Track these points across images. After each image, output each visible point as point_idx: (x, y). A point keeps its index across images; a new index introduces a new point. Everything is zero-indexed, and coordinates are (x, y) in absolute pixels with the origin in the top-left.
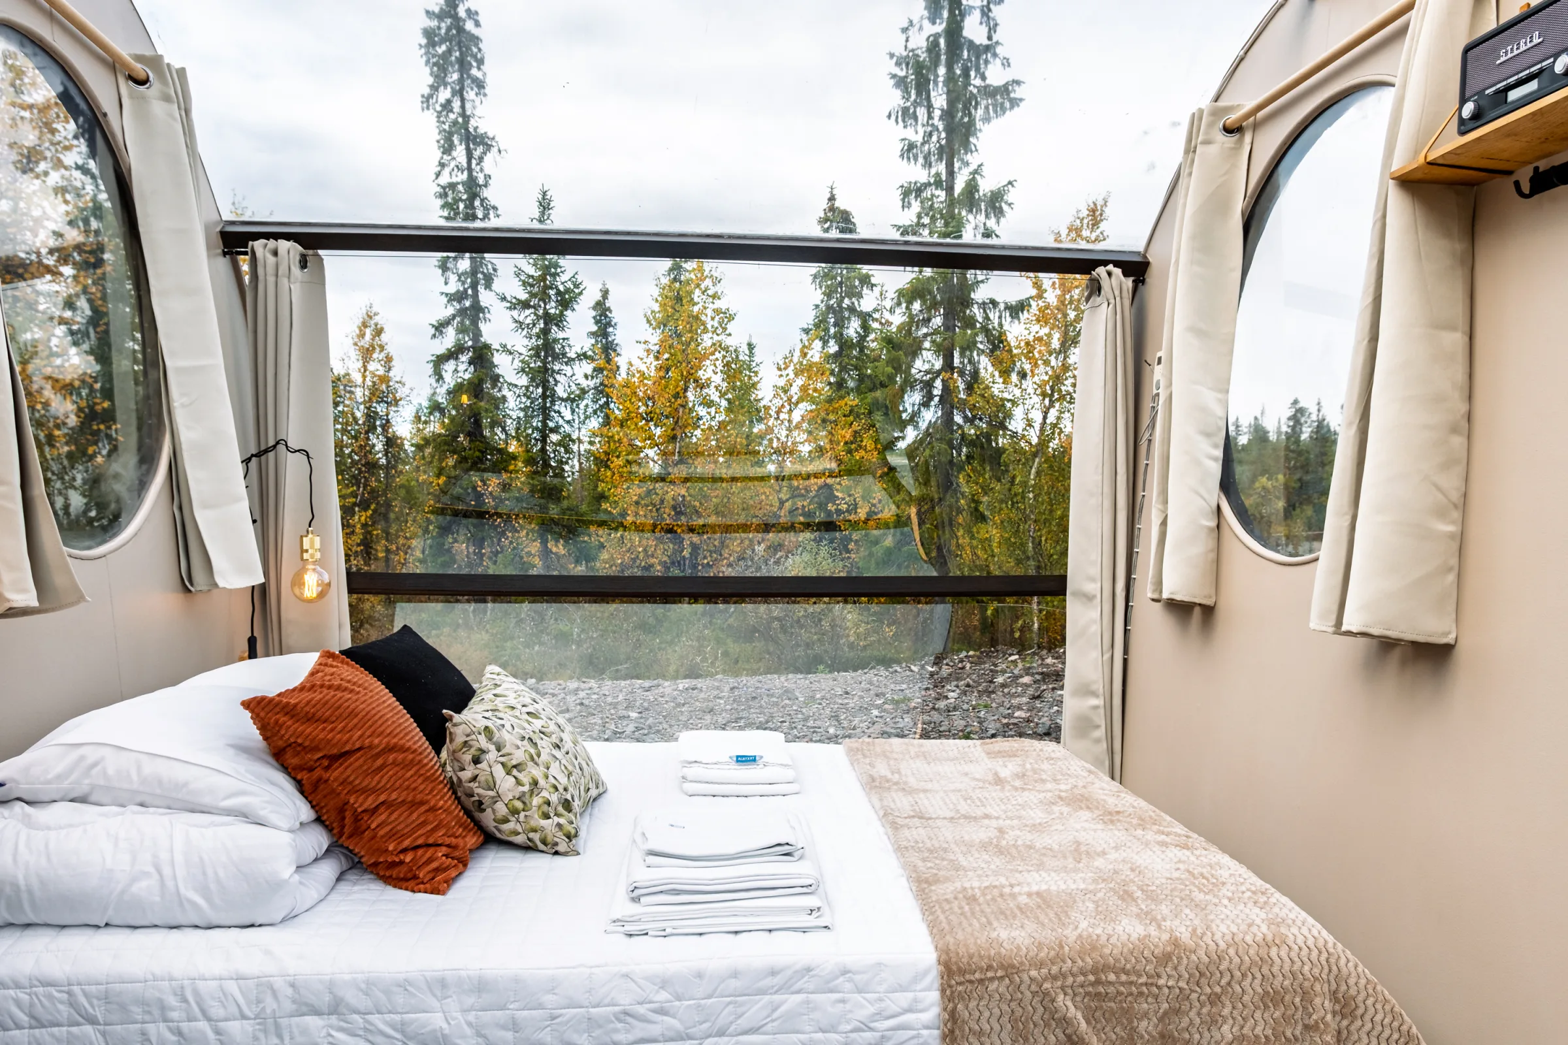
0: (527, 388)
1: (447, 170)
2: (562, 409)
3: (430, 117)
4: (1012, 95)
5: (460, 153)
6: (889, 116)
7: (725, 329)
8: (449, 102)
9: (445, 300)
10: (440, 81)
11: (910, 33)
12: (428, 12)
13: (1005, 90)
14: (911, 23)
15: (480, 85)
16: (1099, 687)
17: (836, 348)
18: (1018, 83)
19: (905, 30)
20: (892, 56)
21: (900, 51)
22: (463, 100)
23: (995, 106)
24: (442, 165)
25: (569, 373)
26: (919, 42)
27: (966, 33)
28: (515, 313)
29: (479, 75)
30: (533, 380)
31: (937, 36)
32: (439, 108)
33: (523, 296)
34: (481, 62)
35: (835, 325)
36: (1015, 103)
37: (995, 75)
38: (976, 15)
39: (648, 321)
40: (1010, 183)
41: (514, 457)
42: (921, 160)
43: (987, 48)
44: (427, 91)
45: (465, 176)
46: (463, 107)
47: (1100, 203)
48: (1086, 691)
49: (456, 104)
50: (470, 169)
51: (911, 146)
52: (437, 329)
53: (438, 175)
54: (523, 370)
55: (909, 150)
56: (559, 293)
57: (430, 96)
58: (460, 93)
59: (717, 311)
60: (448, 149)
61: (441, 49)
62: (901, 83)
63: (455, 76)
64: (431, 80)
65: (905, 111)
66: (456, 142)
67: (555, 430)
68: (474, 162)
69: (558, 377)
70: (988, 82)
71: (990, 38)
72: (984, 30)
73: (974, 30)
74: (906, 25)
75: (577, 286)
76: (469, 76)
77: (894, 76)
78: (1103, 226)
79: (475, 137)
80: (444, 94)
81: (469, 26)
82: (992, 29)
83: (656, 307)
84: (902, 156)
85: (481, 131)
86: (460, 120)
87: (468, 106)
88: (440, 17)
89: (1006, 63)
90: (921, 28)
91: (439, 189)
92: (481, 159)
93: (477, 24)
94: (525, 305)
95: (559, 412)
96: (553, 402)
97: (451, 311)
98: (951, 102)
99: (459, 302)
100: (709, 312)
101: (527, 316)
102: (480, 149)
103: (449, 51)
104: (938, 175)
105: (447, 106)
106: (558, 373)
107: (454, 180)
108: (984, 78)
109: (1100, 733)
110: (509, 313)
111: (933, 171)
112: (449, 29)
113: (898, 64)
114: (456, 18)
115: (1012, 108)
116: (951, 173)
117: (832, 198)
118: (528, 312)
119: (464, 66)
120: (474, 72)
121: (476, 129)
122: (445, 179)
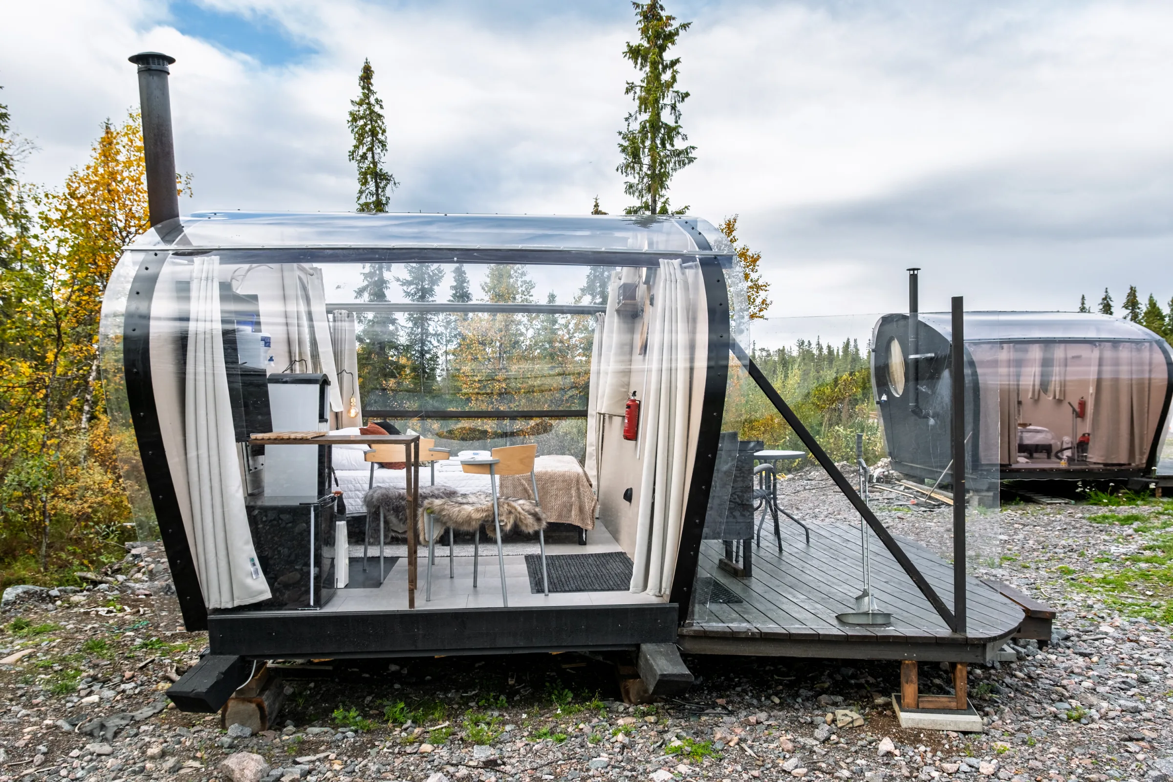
0: (412, 328)
1: (364, 195)
2: (432, 340)
3: (354, 164)
4: (690, 155)
5: (372, 186)
6: (617, 170)
7: (529, 292)
8: (365, 154)
9: (363, 277)
10: (360, 141)
11: (630, 121)
12: (352, 101)
13: (686, 151)
14: (630, 115)
15: (383, 144)
16: (594, 443)
17: (601, 300)
18: (693, 148)
19: (627, 119)
20: (620, 133)
21: (624, 130)
22: (373, 154)
23: (679, 162)
24: (361, 192)
25: (436, 320)
26: (635, 126)
27: (663, 119)
28: (405, 288)
29: (383, 138)
30: (415, 324)
31: (645, 122)
32: (359, 158)
33: (409, 278)
34: (384, 131)
35: (600, 286)
36: (691, 160)
37: (679, 144)
38: (669, 109)
39: (483, 288)
40: (686, 207)
41: (404, 367)
42: (637, 194)
43: (675, 129)
44: (352, 149)
45: (375, 198)
46: (373, 157)
47: (732, 220)
48: (592, 445)
49: (369, 155)
50: (378, 195)
51: (631, 186)
52: (358, 293)
53: (359, 198)
54: (410, 319)
55: (630, 188)
56: (430, 276)
57: (354, 151)
58: (371, 149)
59: (525, 282)
60: (365, 182)
61: (361, 123)
62: (624, 150)
63: (369, 139)
64: (355, 142)
65: (627, 166)
66: (369, 179)
67: (428, 352)
68: (380, 190)
69: (430, 322)
70: (676, 147)
71: (676, 122)
72: (673, 117)
73: (667, 117)
74: (627, 116)
75: (440, 272)
76: (377, 139)
77: (621, 145)
78: (734, 234)
79: (380, 175)
80: (362, 150)
81: (377, 109)
82: (678, 118)
83: (488, 280)
84: (626, 192)
85: (384, 171)
86: (372, 166)
87: (376, 157)
88: (360, 104)
89: (685, 138)
90: (636, 118)
91: (359, 207)
92: (384, 188)
93: (381, 107)
94: (409, 283)
95: (430, 342)
96: (427, 337)
97: (366, 283)
98: (653, 160)
99: (371, 278)
100: (519, 283)
101: (412, 289)
102: (384, 182)
103: (366, 125)
104: (646, 203)
105: (364, 157)
106: (430, 320)
107: (368, 201)
108: (673, 146)
109: (595, 457)
110: (401, 288)
111: (644, 200)
112: (365, 110)
113: (624, 138)
114: (369, 104)
115: (689, 163)
116: (654, 201)
117: (597, 205)
118: (412, 287)
119: (374, 133)
120: (380, 136)
121: (381, 170)
122: (363, 200)
